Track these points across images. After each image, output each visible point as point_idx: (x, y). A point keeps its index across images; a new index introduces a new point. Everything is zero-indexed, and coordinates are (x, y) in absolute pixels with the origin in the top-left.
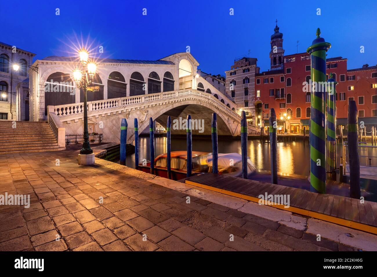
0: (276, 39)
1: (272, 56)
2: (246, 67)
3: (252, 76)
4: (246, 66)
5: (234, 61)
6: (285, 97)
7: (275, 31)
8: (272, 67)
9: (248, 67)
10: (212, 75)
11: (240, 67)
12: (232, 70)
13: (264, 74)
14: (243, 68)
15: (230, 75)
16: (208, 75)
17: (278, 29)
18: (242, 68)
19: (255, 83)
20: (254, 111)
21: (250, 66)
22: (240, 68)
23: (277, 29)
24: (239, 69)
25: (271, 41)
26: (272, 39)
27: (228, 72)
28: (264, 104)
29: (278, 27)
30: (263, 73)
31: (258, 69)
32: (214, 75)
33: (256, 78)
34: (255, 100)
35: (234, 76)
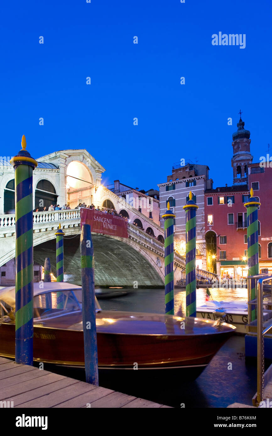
0: (240, 139)
1: (235, 164)
2: (191, 178)
3: (199, 193)
4: (191, 176)
5: (172, 168)
7: (238, 126)
8: (235, 181)
9: (193, 178)
10: (139, 190)
11: (182, 177)
12: (169, 183)
13: (219, 190)
14: (186, 179)
15: (166, 191)
16: (132, 189)
17: (243, 124)
18: (184, 180)
19: (205, 204)
20: (205, 247)
21: (196, 177)
22: (182, 180)
23: (241, 124)
24: (180, 181)
25: (233, 141)
26: (235, 138)
27: (163, 185)
28: (219, 236)
29: (243, 121)
30: (217, 188)
31: (209, 182)
32: (142, 189)
33: (206, 195)
34: (206, 230)
35: (173, 192)
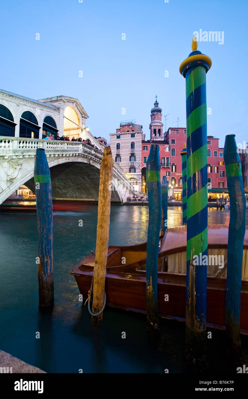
0: (156, 113)
1: (152, 127)
3: (138, 142)
4: (133, 131)
5: (120, 124)
6: (170, 166)
8: (152, 138)
11: (127, 131)
12: (117, 134)
13: (148, 142)
14: (130, 133)
15: (116, 139)
17: (158, 104)
19: (142, 150)
20: (141, 177)
21: (137, 132)
22: (127, 133)
23: (156, 104)
24: (125, 133)
25: (151, 113)
26: (152, 111)
29: (158, 102)
31: (143, 136)
33: (143, 144)
34: (142, 166)
35: (120, 140)
